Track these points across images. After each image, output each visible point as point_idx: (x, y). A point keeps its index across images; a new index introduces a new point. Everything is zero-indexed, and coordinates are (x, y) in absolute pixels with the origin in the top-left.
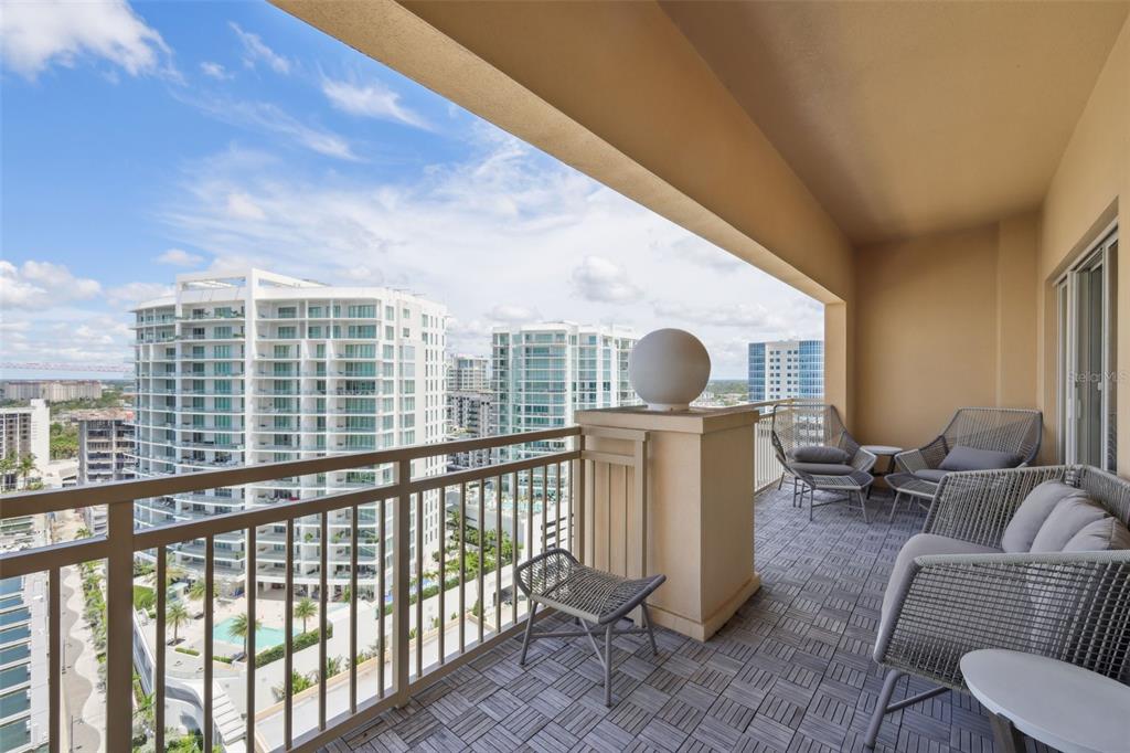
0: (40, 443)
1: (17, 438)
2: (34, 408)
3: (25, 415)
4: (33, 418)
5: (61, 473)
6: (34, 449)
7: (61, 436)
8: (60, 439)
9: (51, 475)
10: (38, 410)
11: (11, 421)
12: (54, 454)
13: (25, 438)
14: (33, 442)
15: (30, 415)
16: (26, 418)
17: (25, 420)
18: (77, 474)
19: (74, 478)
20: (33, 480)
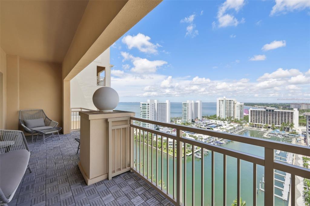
0: (296, 120)
1: (290, 118)
2: (294, 111)
3: (292, 112)
4: (294, 113)
5: (302, 130)
6: (294, 122)
7: (304, 119)
8: (304, 120)
9: (299, 130)
10: (295, 111)
11: (288, 114)
12: (300, 124)
13: (292, 118)
14: (294, 120)
15: (293, 112)
16: (292, 113)
17: (292, 114)
18: (306, 131)
19: (305, 132)
20: (294, 130)
